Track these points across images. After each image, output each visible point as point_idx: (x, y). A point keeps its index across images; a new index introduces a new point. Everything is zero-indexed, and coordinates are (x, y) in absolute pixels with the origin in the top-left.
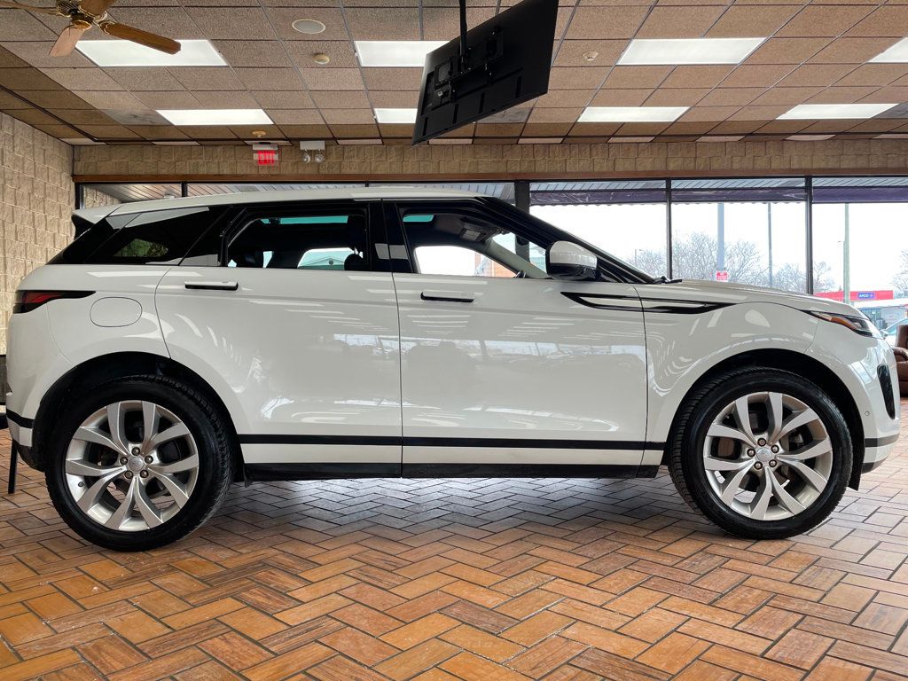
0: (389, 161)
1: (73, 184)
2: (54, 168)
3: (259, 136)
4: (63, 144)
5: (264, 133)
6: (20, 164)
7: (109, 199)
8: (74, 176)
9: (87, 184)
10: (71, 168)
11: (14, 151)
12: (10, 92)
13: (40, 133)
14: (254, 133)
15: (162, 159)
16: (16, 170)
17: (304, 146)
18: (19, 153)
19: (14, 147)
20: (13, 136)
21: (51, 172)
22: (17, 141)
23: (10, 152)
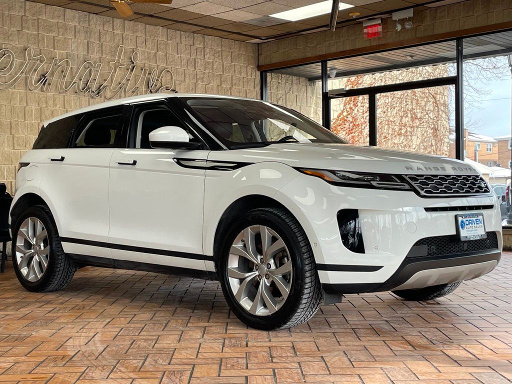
0: (476, 15)
1: (258, 73)
2: (241, 64)
3: (354, 17)
4: (248, 44)
5: (358, 14)
6: (210, 66)
7: (295, 78)
8: (259, 67)
9: (271, 71)
10: (257, 61)
11: (204, 58)
12: (183, 22)
13: (227, 40)
14: (350, 15)
15: (308, 45)
16: (207, 71)
17: (396, 16)
18: (209, 58)
19: (204, 55)
20: (204, 48)
21: (237, 68)
22: (207, 50)
23: (201, 59)
